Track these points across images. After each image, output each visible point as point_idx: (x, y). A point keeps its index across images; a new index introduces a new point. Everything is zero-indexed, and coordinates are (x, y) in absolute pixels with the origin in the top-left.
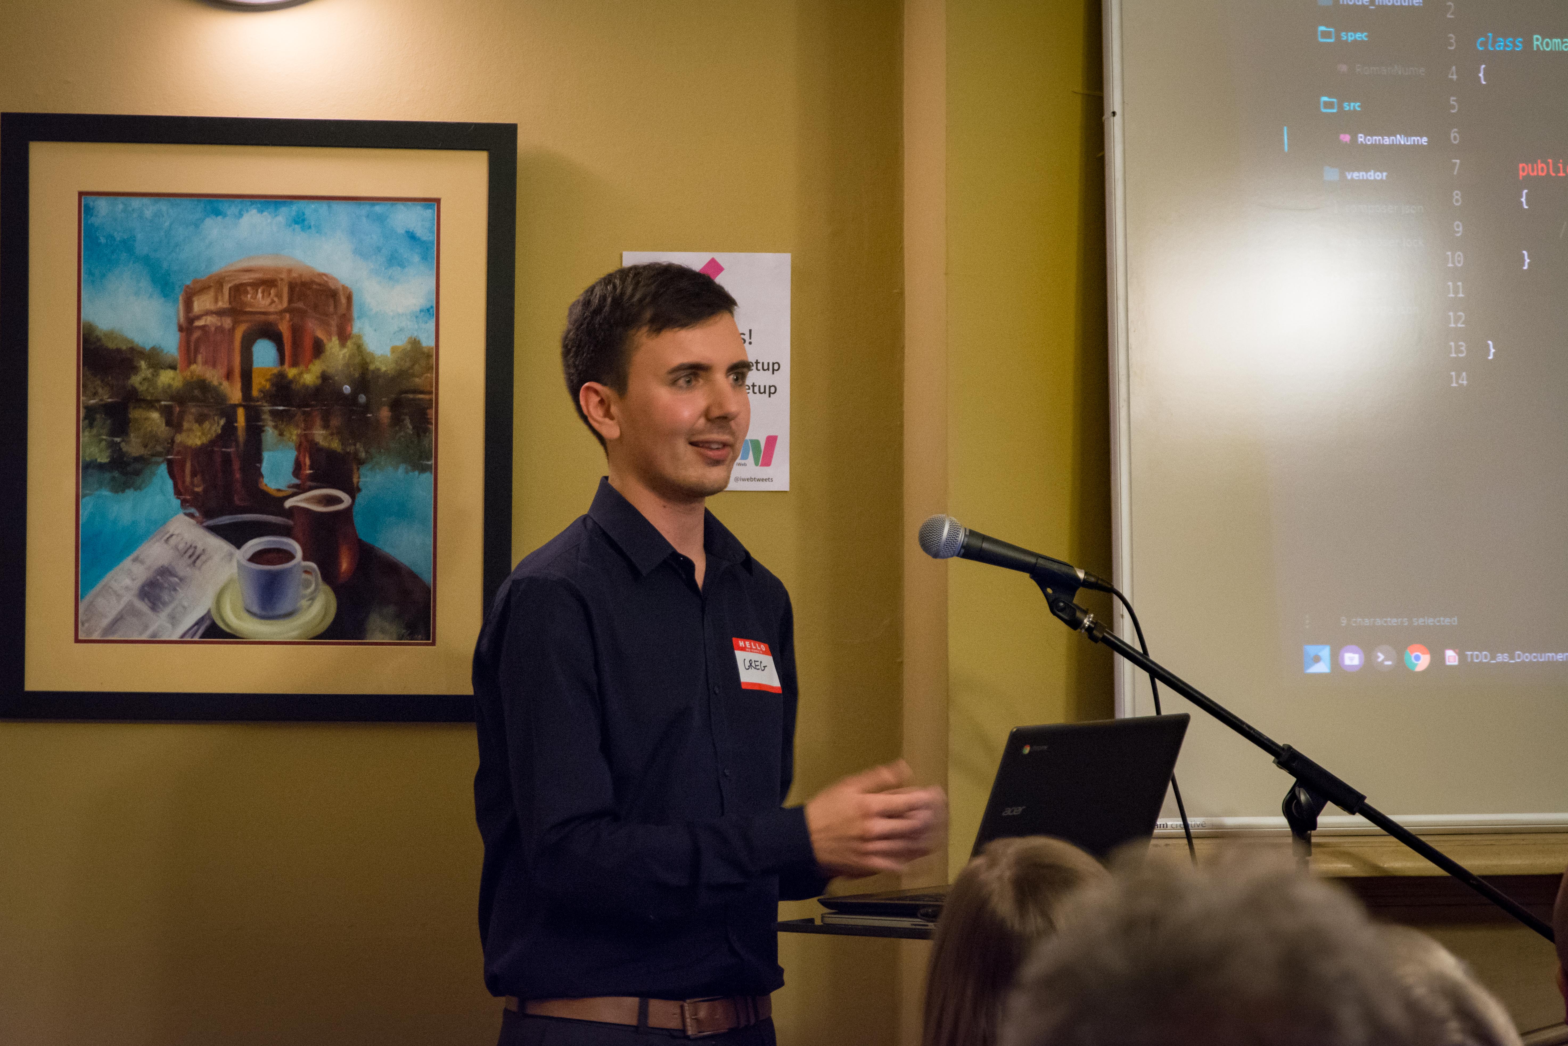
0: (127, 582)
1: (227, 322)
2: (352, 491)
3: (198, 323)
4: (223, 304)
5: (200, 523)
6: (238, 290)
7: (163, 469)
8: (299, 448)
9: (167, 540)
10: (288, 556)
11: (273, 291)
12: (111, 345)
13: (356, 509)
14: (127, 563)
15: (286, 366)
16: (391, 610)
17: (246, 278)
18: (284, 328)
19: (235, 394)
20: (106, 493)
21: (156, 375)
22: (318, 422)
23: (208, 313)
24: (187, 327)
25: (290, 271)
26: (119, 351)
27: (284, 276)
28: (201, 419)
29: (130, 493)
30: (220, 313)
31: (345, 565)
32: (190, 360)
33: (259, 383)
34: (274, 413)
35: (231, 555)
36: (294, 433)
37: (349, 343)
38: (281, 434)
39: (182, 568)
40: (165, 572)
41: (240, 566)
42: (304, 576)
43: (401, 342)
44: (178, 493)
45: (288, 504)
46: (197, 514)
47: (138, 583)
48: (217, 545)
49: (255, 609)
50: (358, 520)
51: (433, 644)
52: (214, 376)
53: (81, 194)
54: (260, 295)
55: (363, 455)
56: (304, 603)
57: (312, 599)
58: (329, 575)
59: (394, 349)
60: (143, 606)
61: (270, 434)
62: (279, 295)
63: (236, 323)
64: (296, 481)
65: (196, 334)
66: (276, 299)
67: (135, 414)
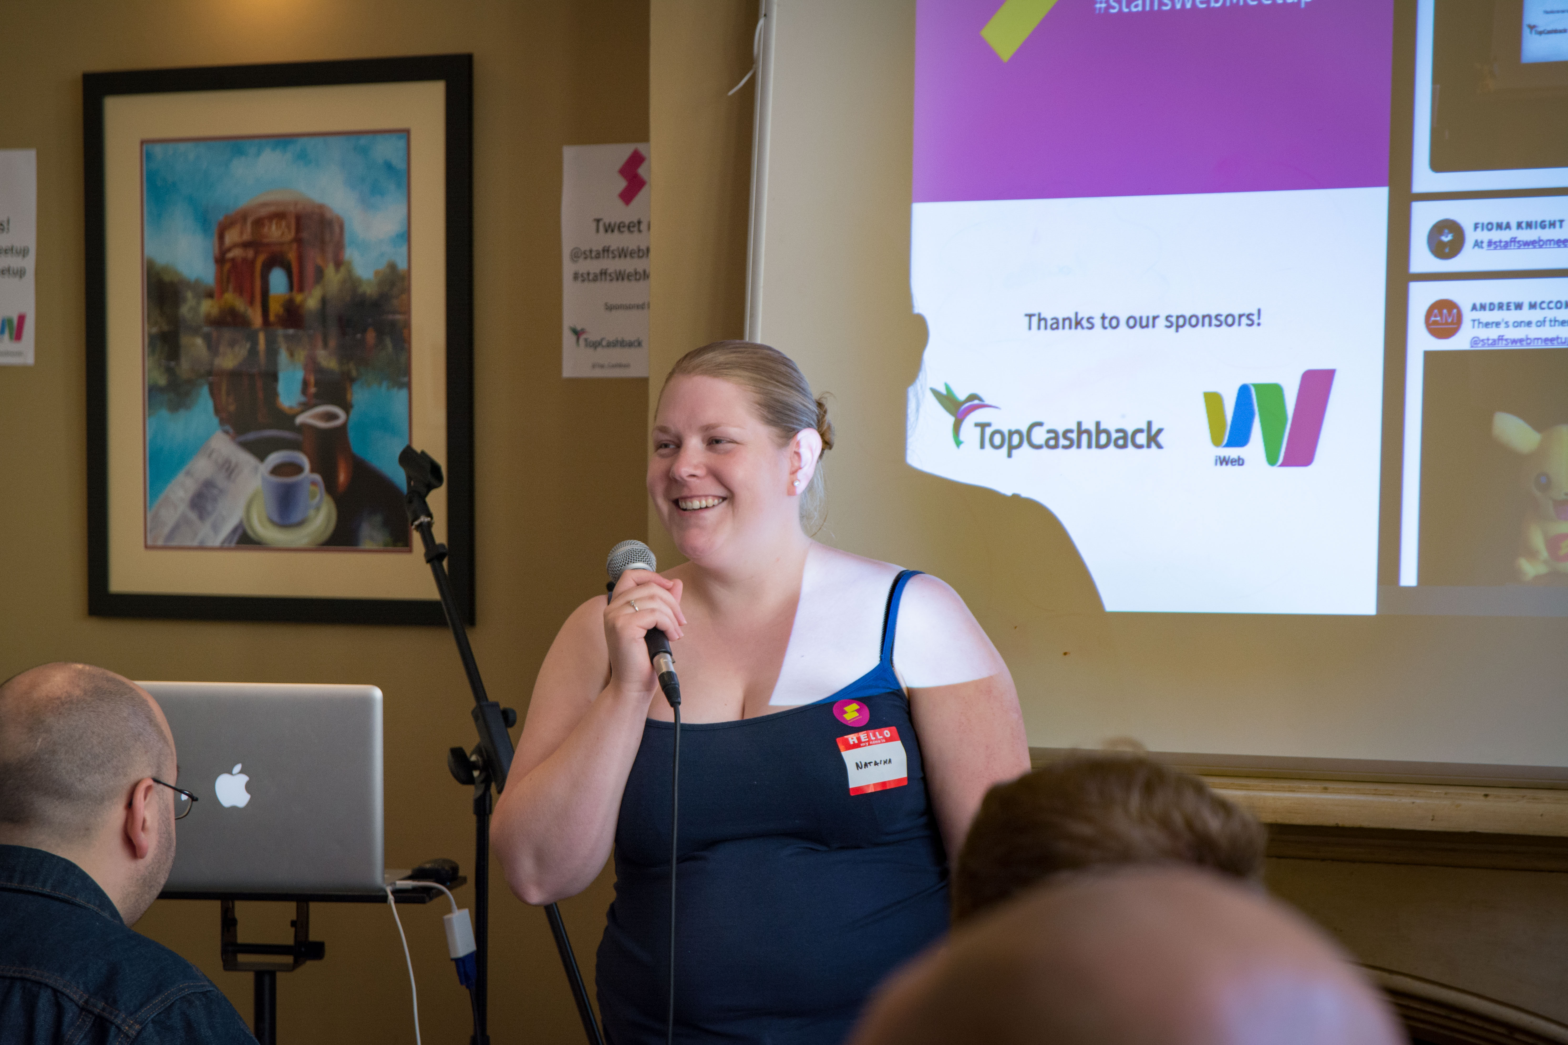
0: (181, 493)
1: (250, 253)
2: (347, 407)
3: (230, 255)
4: (247, 236)
5: (233, 439)
6: (259, 223)
7: (205, 391)
8: (306, 368)
9: (210, 456)
10: (299, 469)
11: (284, 223)
12: (167, 278)
13: (350, 424)
14: (181, 477)
15: (295, 292)
16: (378, 519)
17: (264, 212)
18: (292, 256)
19: (257, 319)
20: (164, 413)
21: (199, 304)
22: (320, 343)
23: (235, 246)
24: (220, 260)
25: (296, 204)
26: (172, 284)
27: (292, 208)
28: (232, 344)
29: (182, 413)
30: (245, 245)
31: (342, 477)
32: (223, 291)
33: (275, 308)
34: (287, 338)
35: (256, 469)
36: (302, 355)
37: (343, 269)
38: (292, 355)
39: (221, 481)
40: (209, 484)
41: (264, 479)
42: (312, 488)
43: (382, 265)
44: (217, 411)
45: (300, 420)
46: (231, 431)
47: (190, 494)
48: (245, 459)
49: (276, 518)
50: (352, 435)
51: (410, 551)
52: (240, 304)
53: (143, 143)
54: (274, 227)
55: (354, 373)
56: (312, 512)
57: (318, 509)
58: (330, 486)
59: (377, 273)
60: (193, 516)
61: (283, 356)
62: (288, 227)
63: (256, 253)
64: (303, 399)
65: (227, 266)
66: (286, 230)
67: (185, 340)
